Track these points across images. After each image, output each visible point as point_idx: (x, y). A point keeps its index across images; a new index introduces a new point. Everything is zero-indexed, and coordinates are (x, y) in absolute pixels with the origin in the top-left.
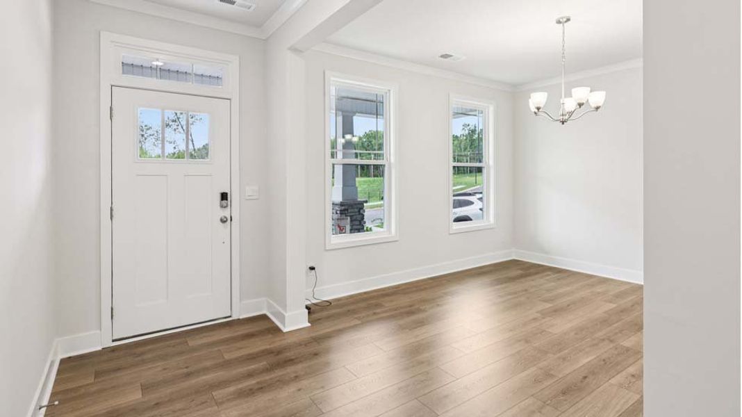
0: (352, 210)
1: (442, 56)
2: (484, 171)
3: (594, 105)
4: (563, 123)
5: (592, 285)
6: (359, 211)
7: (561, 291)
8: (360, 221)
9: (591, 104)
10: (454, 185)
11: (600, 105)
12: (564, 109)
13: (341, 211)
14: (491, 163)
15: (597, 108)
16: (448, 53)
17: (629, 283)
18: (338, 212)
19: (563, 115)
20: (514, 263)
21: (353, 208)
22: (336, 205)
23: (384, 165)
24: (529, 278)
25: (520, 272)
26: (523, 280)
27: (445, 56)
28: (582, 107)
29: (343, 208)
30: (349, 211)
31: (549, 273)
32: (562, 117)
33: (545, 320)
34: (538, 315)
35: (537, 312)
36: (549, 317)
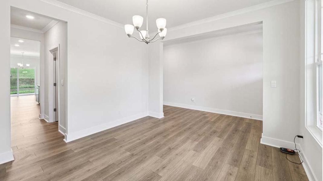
33: (158, 168)
34: (160, 174)
35: (161, 177)
36: (154, 171)
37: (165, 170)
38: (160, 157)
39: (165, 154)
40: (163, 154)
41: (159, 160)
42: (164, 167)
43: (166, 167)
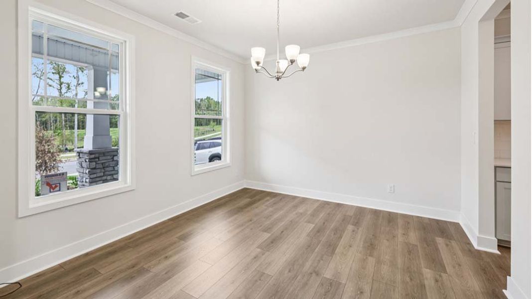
0: (104, 158)
1: (177, 15)
2: (223, 122)
3: (301, 66)
4: (278, 80)
5: (296, 207)
6: (113, 158)
7: (276, 216)
8: (114, 167)
9: (299, 65)
10: (195, 136)
11: (306, 65)
12: (278, 68)
13: (90, 159)
14: (228, 116)
15: (304, 68)
16: (183, 12)
17: (318, 200)
18: (87, 160)
19: (278, 72)
20: (245, 192)
21: (104, 156)
22: (85, 153)
23: (119, 115)
24: (254, 206)
25: (248, 200)
26: (249, 208)
27: (181, 15)
28: (293, 64)
29: (93, 156)
30: (101, 158)
31: (268, 198)
32: (277, 74)
33: (264, 256)
34: (259, 250)
35: (258, 247)
36: (267, 252)
37: (253, 254)
38: (264, 273)
39: (256, 281)
40: (260, 281)
41: (266, 268)
42: (255, 258)
43: (253, 259)
